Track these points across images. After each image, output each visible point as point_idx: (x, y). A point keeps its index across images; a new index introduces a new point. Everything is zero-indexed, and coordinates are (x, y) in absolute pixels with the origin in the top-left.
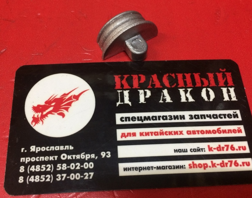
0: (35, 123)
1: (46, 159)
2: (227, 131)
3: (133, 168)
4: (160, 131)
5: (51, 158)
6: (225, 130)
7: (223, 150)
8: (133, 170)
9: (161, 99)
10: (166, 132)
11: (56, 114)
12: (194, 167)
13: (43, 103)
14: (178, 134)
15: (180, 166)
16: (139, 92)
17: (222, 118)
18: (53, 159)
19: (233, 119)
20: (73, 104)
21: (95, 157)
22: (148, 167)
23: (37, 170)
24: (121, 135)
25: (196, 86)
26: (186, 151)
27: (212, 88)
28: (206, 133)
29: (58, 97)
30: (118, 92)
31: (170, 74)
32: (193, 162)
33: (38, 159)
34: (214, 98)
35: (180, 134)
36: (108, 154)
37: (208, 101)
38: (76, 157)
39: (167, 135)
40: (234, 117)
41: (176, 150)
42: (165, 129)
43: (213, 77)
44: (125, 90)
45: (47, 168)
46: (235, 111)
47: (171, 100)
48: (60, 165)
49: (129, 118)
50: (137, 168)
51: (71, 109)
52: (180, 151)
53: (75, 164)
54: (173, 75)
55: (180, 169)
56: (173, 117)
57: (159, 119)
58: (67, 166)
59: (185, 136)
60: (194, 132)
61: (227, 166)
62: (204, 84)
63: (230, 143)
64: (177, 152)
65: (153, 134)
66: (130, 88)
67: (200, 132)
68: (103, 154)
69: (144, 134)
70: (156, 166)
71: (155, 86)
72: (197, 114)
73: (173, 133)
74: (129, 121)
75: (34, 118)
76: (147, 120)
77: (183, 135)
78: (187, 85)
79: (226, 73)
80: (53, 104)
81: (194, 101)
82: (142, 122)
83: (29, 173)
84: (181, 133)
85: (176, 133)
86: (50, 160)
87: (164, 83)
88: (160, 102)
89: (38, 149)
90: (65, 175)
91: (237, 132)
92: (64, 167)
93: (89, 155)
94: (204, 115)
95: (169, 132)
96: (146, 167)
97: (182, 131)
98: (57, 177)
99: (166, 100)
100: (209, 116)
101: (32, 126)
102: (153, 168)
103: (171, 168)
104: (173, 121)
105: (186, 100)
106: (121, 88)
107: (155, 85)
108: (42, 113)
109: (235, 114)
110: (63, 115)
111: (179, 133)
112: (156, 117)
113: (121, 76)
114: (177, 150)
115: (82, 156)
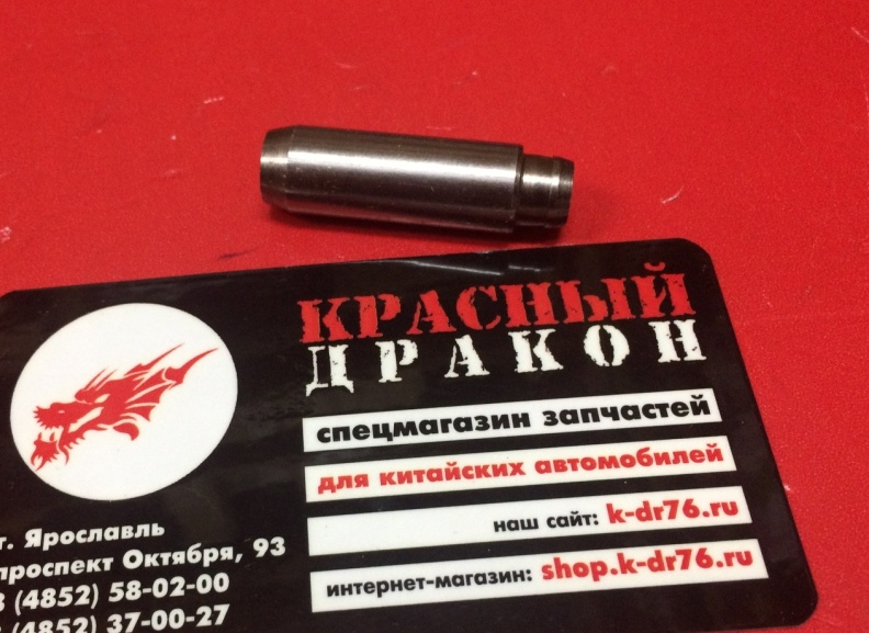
0: (41, 459)
1: (77, 567)
2: (672, 457)
3: (358, 585)
4: (447, 466)
5: (93, 566)
6: (665, 455)
7: (659, 518)
8: (358, 592)
9: (452, 366)
10: (467, 469)
11: (110, 428)
12: (560, 576)
13: (68, 397)
14: (505, 474)
15: (514, 573)
16: (379, 348)
17: (654, 416)
18: (97, 569)
19: (691, 419)
20: (165, 396)
21: (235, 556)
22: (407, 581)
23: (44, 605)
24: (318, 483)
25: (566, 321)
26: (533, 524)
27: (620, 325)
28: (601, 467)
29: (119, 375)
30: (311, 352)
31: (482, 289)
32: (557, 561)
33: (50, 570)
34: (627, 357)
35: (513, 473)
36: (278, 546)
37: (607, 364)
38: (171, 560)
39: (469, 477)
40: (696, 412)
41: (499, 523)
42: (463, 460)
43: (624, 289)
44: (335, 344)
45: (76, 596)
46: (697, 392)
47: (485, 367)
48: (121, 584)
49: (345, 430)
50: (373, 586)
51: (158, 412)
52: (513, 525)
53: (169, 581)
54: (491, 292)
55: (513, 584)
56: (490, 422)
57: (445, 430)
58: (141, 589)
59: (532, 478)
60: (560, 466)
61: (671, 568)
62: (592, 314)
63: (681, 496)
64: (504, 530)
65: (425, 477)
66: (352, 337)
67: (579, 465)
68: (261, 547)
69: (395, 478)
70: (433, 577)
71: (431, 327)
72: (569, 408)
73: (490, 471)
74: (347, 437)
75: (39, 443)
76: (406, 434)
77: (523, 477)
78: (536, 319)
79: (665, 276)
80: (102, 399)
81: (561, 367)
82: (390, 439)
83: (18, 613)
84: (517, 469)
85: (500, 470)
86: (89, 570)
87: (462, 317)
88: (447, 376)
89: (50, 540)
90: (134, 617)
91: (706, 457)
92: (134, 590)
93: (214, 551)
94: (594, 411)
95: (478, 468)
96: (400, 582)
97: (520, 464)
98: (111, 624)
99: (467, 370)
100: (609, 411)
101: (33, 468)
102: (424, 583)
103: (484, 582)
104: (491, 433)
105: (534, 365)
106: (323, 339)
107: (430, 325)
108: (66, 428)
109: (698, 402)
110: (132, 431)
111: (510, 469)
112: (433, 423)
113: (320, 301)
114: (503, 523)
115: (192, 555)
